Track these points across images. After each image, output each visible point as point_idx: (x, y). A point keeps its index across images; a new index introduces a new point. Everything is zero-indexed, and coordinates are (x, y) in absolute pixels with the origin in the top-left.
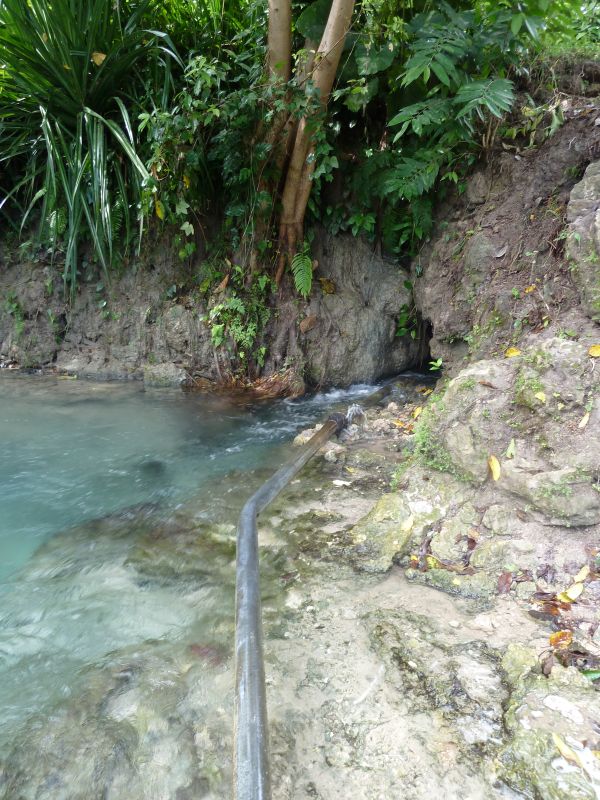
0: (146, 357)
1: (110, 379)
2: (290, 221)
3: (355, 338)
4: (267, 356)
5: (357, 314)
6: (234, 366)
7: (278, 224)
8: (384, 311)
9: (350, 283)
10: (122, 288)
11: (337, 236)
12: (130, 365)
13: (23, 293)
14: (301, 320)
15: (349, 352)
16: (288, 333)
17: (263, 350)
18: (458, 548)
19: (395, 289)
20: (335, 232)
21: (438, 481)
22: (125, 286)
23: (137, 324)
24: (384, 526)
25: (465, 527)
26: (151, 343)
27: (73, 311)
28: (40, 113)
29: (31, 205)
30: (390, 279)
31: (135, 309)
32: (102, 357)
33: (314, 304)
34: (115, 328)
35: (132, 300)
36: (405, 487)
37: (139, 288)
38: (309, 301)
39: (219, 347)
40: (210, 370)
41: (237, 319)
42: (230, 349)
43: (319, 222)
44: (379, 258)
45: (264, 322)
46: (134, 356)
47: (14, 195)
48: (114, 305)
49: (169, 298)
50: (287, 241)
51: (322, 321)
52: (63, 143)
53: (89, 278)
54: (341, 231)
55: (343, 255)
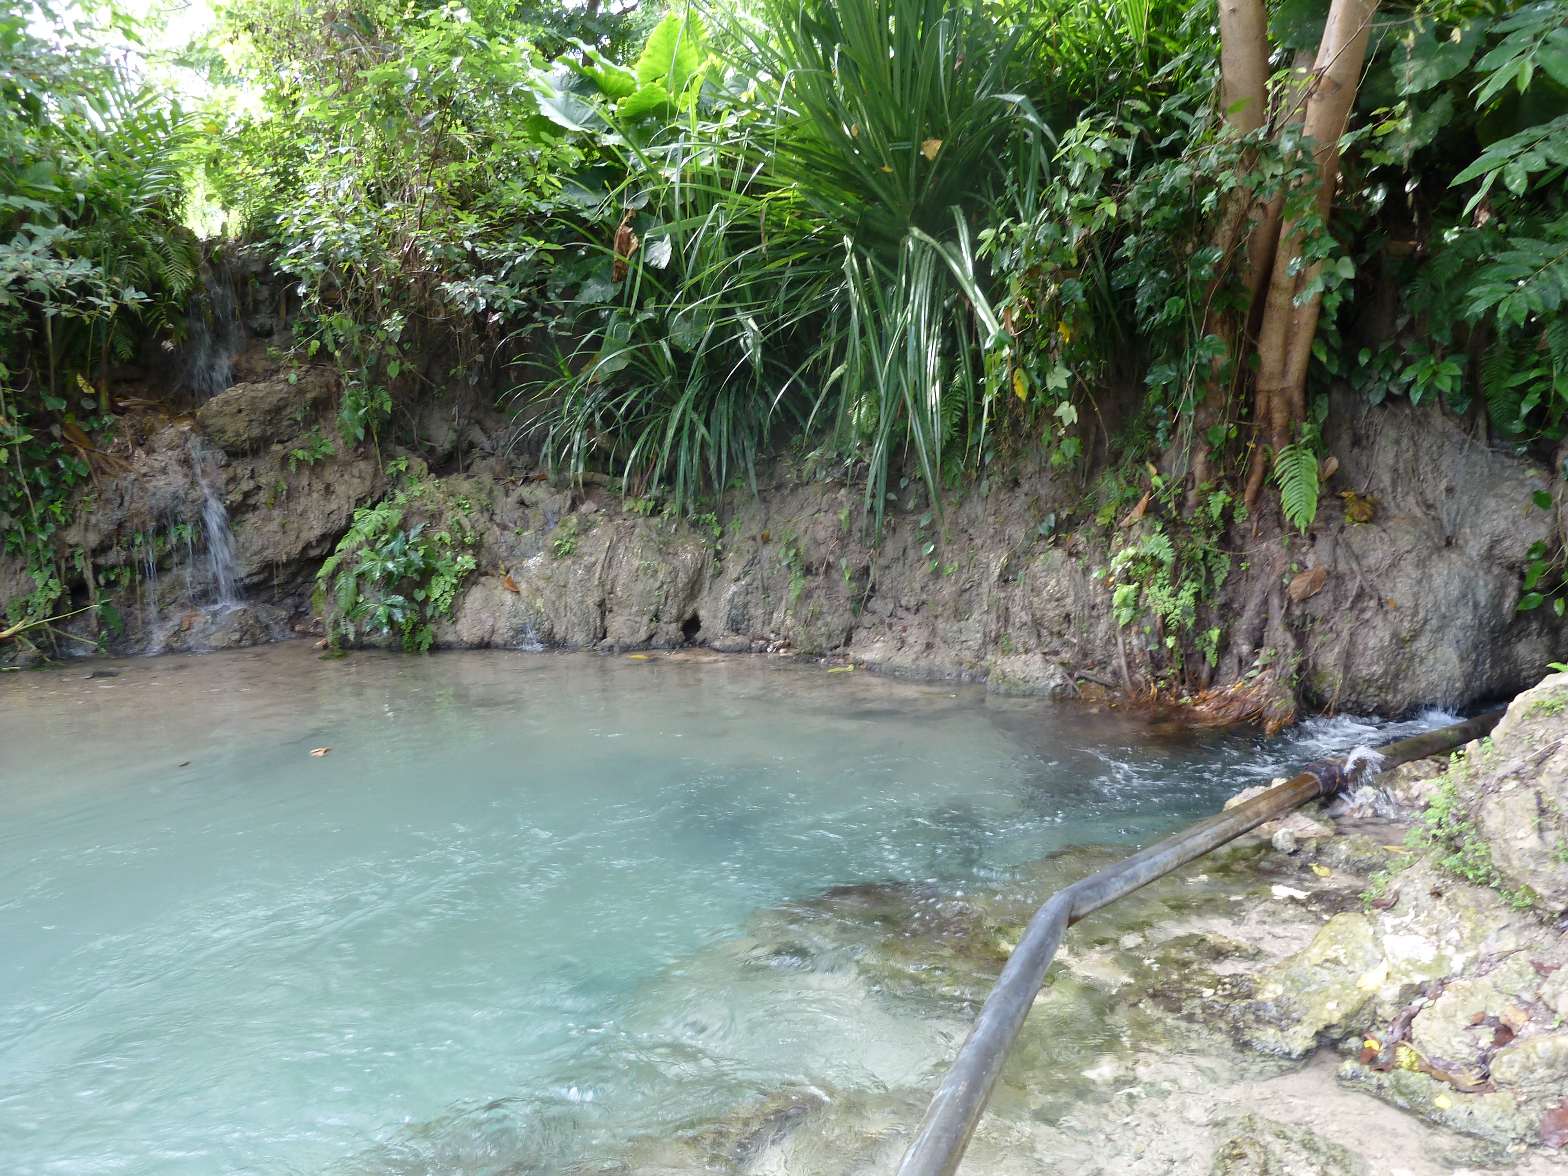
0: (996, 642)
1: (932, 678)
2: (1275, 385)
3: (1415, 614)
4: (1224, 647)
5: (1421, 563)
6: (1157, 663)
7: (1252, 392)
8: (1489, 556)
9: (1411, 499)
10: (963, 521)
11: (1382, 405)
12: (968, 656)
13: (806, 532)
14: (1293, 575)
15: (1400, 642)
16: (1265, 602)
17: (1215, 634)
18: (1468, 1039)
19: (1516, 510)
20: (1376, 399)
21: (1463, 899)
22: (968, 517)
23: (985, 584)
24: (1324, 975)
25: (1500, 999)
26: (1005, 618)
27: (883, 562)
28: (843, 246)
29: (825, 391)
30: (1506, 488)
31: (982, 557)
32: (923, 641)
33: (1323, 544)
34: (947, 591)
35: (978, 542)
36: (1389, 907)
37: (991, 519)
38: (1313, 538)
39: (1127, 627)
40: (1110, 669)
41: (1163, 574)
42: (1148, 629)
43: (1343, 382)
44: (1482, 445)
45: (1219, 580)
46: (975, 639)
47: (801, 375)
48: (947, 551)
49: (1041, 537)
50: (1269, 421)
51: (1339, 579)
52: (876, 288)
53: (911, 505)
54: (1390, 397)
55: (1397, 442)
